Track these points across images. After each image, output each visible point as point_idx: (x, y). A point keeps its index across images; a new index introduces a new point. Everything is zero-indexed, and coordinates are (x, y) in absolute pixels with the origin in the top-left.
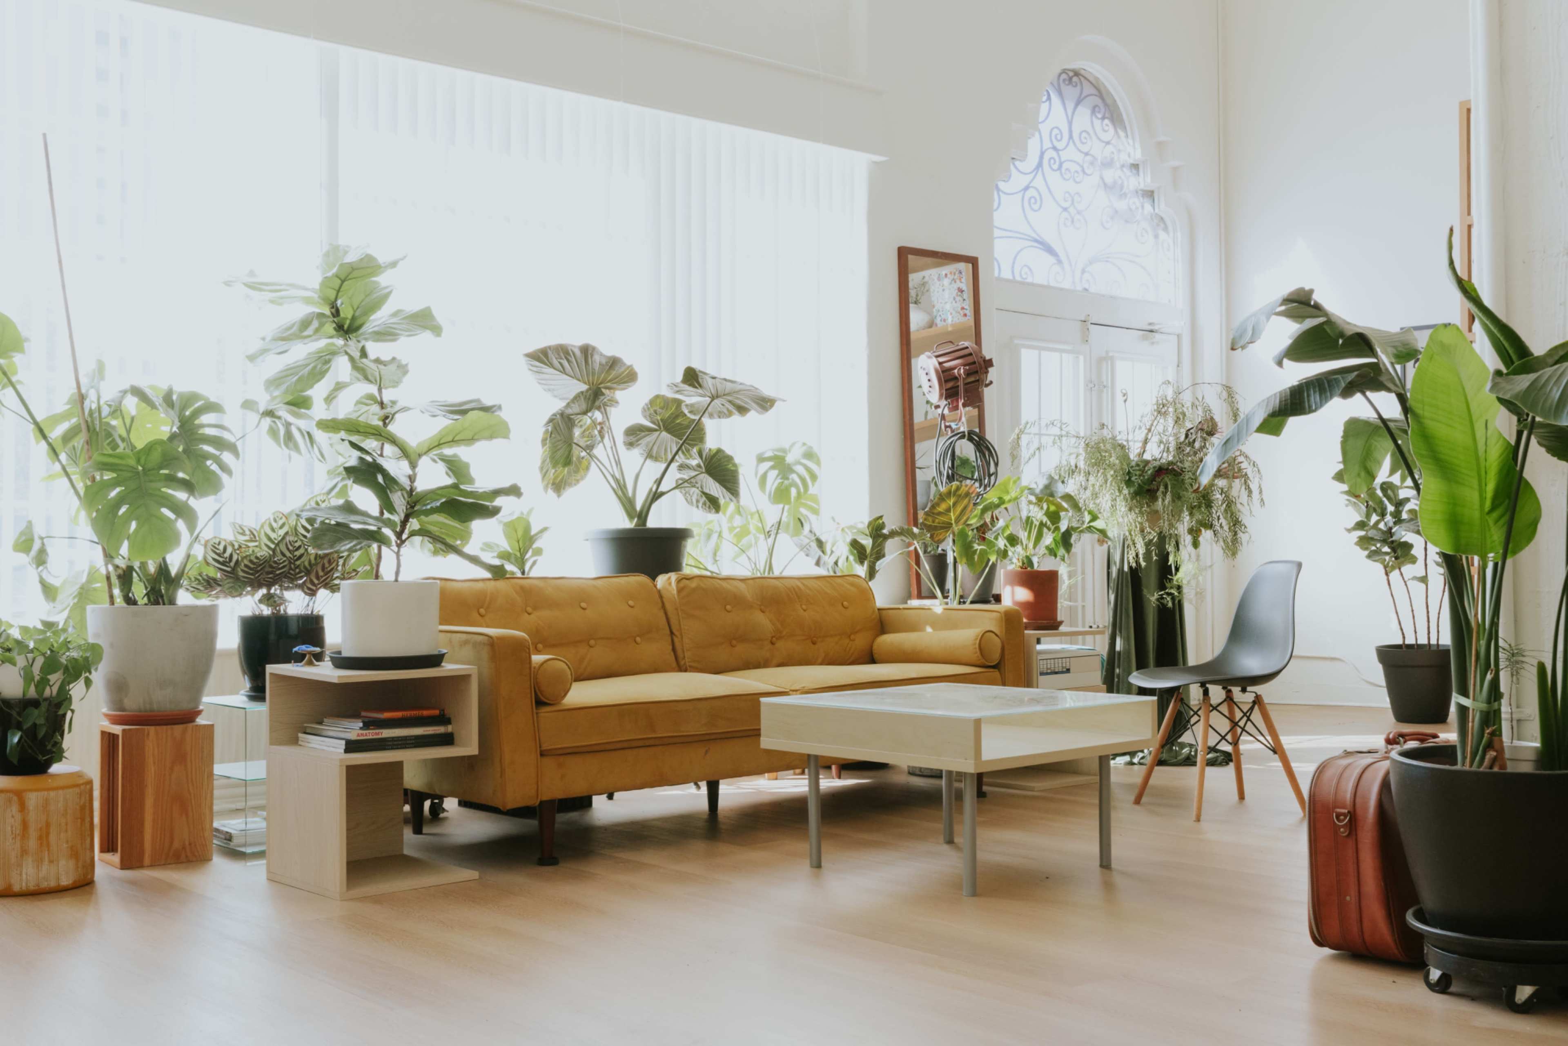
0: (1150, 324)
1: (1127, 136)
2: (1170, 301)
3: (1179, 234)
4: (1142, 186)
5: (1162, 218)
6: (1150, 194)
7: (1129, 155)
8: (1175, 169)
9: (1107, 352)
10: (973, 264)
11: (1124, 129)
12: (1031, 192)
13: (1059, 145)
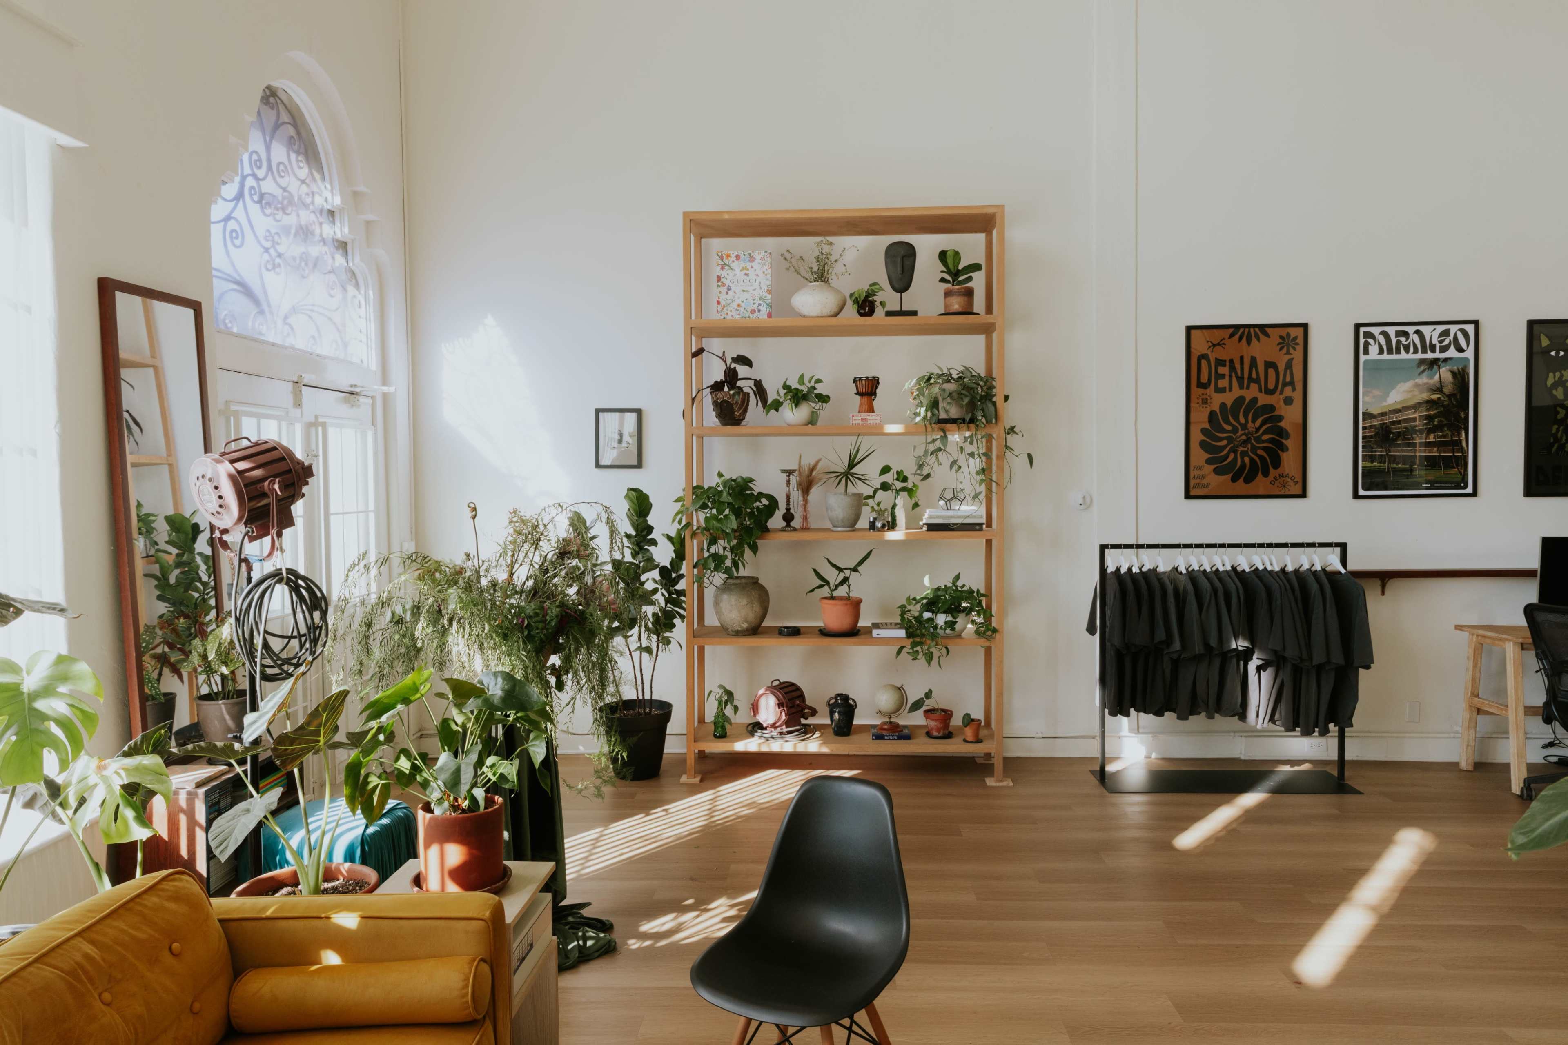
0: (351, 386)
1: (323, 179)
2: (362, 361)
3: (371, 293)
4: (339, 236)
5: (354, 273)
6: (343, 246)
7: (326, 200)
8: (368, 223)
9: (316, 417)
10: (195, 310)
11: (321, 170)
12: (232, 225)
13: (261, 173)
